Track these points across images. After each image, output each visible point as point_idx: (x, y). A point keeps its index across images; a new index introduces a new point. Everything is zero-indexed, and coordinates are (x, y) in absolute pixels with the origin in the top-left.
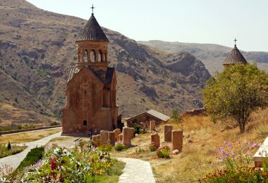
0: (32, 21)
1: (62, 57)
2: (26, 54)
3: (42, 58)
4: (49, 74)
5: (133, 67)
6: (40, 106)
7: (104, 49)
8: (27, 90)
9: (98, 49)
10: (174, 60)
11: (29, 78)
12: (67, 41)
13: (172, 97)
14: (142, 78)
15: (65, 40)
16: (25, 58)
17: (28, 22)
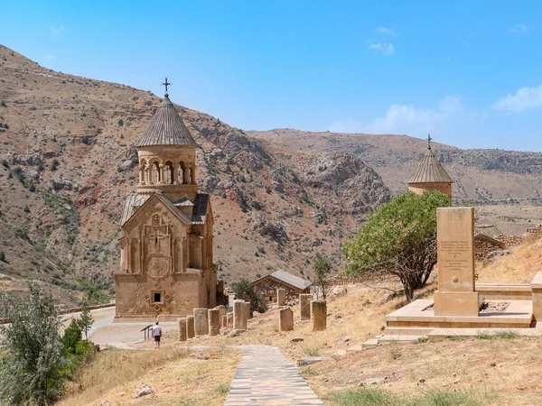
0: (31, 94)
1: (95, 166)
2: (19, 162)
3: (54, 169)
4: (70, 203)
5: (239, 185)
6: (51, 269)
7: (189, 161)
8: (25, 237)
9: (178, 160)
10: (321, 169)
11: (27, 211)
12: (104, 134)
13: (318, 243)
14: (258, 207)
15: (99, 131)
16: (19, 171)
17: (22, 97)
